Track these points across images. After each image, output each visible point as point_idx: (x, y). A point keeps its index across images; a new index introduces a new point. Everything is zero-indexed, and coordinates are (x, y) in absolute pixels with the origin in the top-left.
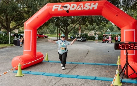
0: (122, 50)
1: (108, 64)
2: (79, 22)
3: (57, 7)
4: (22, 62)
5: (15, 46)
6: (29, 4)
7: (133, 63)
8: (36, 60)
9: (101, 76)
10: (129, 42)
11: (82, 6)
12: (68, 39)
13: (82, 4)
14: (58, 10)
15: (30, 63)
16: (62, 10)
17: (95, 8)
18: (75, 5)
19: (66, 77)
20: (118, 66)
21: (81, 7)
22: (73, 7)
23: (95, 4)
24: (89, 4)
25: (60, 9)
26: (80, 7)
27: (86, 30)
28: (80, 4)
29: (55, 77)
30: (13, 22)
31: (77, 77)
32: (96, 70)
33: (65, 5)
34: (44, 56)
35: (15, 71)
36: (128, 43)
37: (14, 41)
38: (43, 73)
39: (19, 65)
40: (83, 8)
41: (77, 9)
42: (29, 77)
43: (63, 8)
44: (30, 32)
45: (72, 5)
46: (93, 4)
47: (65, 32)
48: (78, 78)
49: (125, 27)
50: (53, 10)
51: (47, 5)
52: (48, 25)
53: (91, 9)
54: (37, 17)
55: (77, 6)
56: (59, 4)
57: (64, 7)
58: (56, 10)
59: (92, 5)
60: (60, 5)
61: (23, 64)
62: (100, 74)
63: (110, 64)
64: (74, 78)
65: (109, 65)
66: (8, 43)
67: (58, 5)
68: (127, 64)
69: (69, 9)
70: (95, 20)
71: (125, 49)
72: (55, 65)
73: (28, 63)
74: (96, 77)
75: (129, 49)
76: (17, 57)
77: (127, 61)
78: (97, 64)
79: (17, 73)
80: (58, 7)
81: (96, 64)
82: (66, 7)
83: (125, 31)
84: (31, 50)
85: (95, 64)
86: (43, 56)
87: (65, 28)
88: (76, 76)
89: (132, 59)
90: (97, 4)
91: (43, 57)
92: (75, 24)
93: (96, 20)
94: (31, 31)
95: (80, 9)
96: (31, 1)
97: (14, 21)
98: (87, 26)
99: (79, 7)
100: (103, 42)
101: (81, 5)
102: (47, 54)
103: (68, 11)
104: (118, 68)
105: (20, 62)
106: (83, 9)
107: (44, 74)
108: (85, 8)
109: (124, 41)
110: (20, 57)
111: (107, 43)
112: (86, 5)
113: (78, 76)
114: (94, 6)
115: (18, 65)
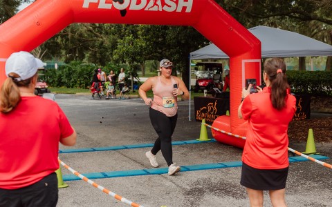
11: (159, 3)
16: (109, 6)
17: (188, 10)
21: (157, 5)
25: (104, 5)
26: (155, 4)
41: (146, 9)
43: (113, 2)
53: (179, 10)
54: (38, 24)
55: (148, 1)
58: (94, 5)
59: (182, 2)
69: (129, 7)
82: (121, 1)
95: (155, 9)
99: (151, 3)
101: (156, 0)
106: (160, 10)
108: (166, 8)
114: (185, 4)
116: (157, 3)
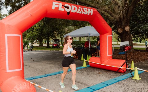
24: (87, 9)
83: (108, 36)
90: (92, 10)
112: (84, 9)
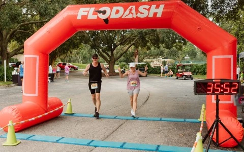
0: (209, 94)
1: (183, 120)
2: (133, 42)
3: (85, 11)
4: (19, 118)
5: (14, 85)
6: (42, 8)
7: (230, 118)
8: (47, 114)
9: (168, 143)
10: (221, 79)
11: (134, 11)
12: (115, 72)
13: (134, 7)
14: (88, 18)
15: (33, 119)
16: (95, 17)
17: (159, 15)
18: (121, 9)
19: (101, 146)
20: (202, 125)
21: (132, 13)
22: (118, 12)
23: (158, 7)
24: (148, 7)
25: (91, 17)
26: (130, 12)
27: (147, 56)
28: (130, 7)
29: (80, 146)
30: (13, 41)
31: (122, 147)
32: (159, 131)
33: (102, 9)
34: (64, 104)
35: (4, 134)
36: (220, 81)
37: (12, 76)
38: (58, 139)
39: (10, 123)
40: (136, 14)
41: (123, 17)
42: (29, 147)
43: (98, 14)
44: (35, 59)
45: (115, 8)
46: (154, 6)
47: (109, 59)
48: (125, 148)
49: (215, 51)
50: (79, 18)
51: (68, 9)
52: (78, 47)
53: (151, 16)
54: (49, 32)
55: (125, 11)
56: (90, 7)
57: (100, 12)
58: (84, 17)
59: (153, 9)
60: (92, 9)
61: (20, 120)
62: (166, 140)
63: (187, 120)
64: (118, 148)
65: (185, 121)
66: (3, 80)
67: (87, 9)
68: (218, 122)
69: (110, 16)
70: (163, 38)
71: (213, 93)
72: (84, 121)
73: (30, 120)
74: (158, 146)
75: (222, 93)
76: (8, 107)
77: (217, 116)
78: (163, 119)
79: (6, 138)
80: (88, 12)
81: (161, 120)
82: (104, 12)
84: (36, 95)
85: (159, 119)
86: (61, 104)
87: (110, 53)
88: (121, 145)
89: (228, 111)
90: (162, 6)
91: (60, 107)
92: (128, 46)
93: (165, 38)
94: (37, 57)
95: (130, 16)
96: (45, 4)
97: (16, 40)
98: (149, 48)
99: (128, 11)
100: (177, 78)
101: (131, 10)
102: (69, 101)
103: (106, 21)
104: (201, 129)
105: (15, 117)
106: (135, 17)
107: (60, 141)
108: (139, 15)
109: (213, 78)
110: (15, 107)
111: (184, 79)
112: (141, 9)
113: (124, 143)
114: (156, 11)
115: (8, 123)
116: (132, 12)
